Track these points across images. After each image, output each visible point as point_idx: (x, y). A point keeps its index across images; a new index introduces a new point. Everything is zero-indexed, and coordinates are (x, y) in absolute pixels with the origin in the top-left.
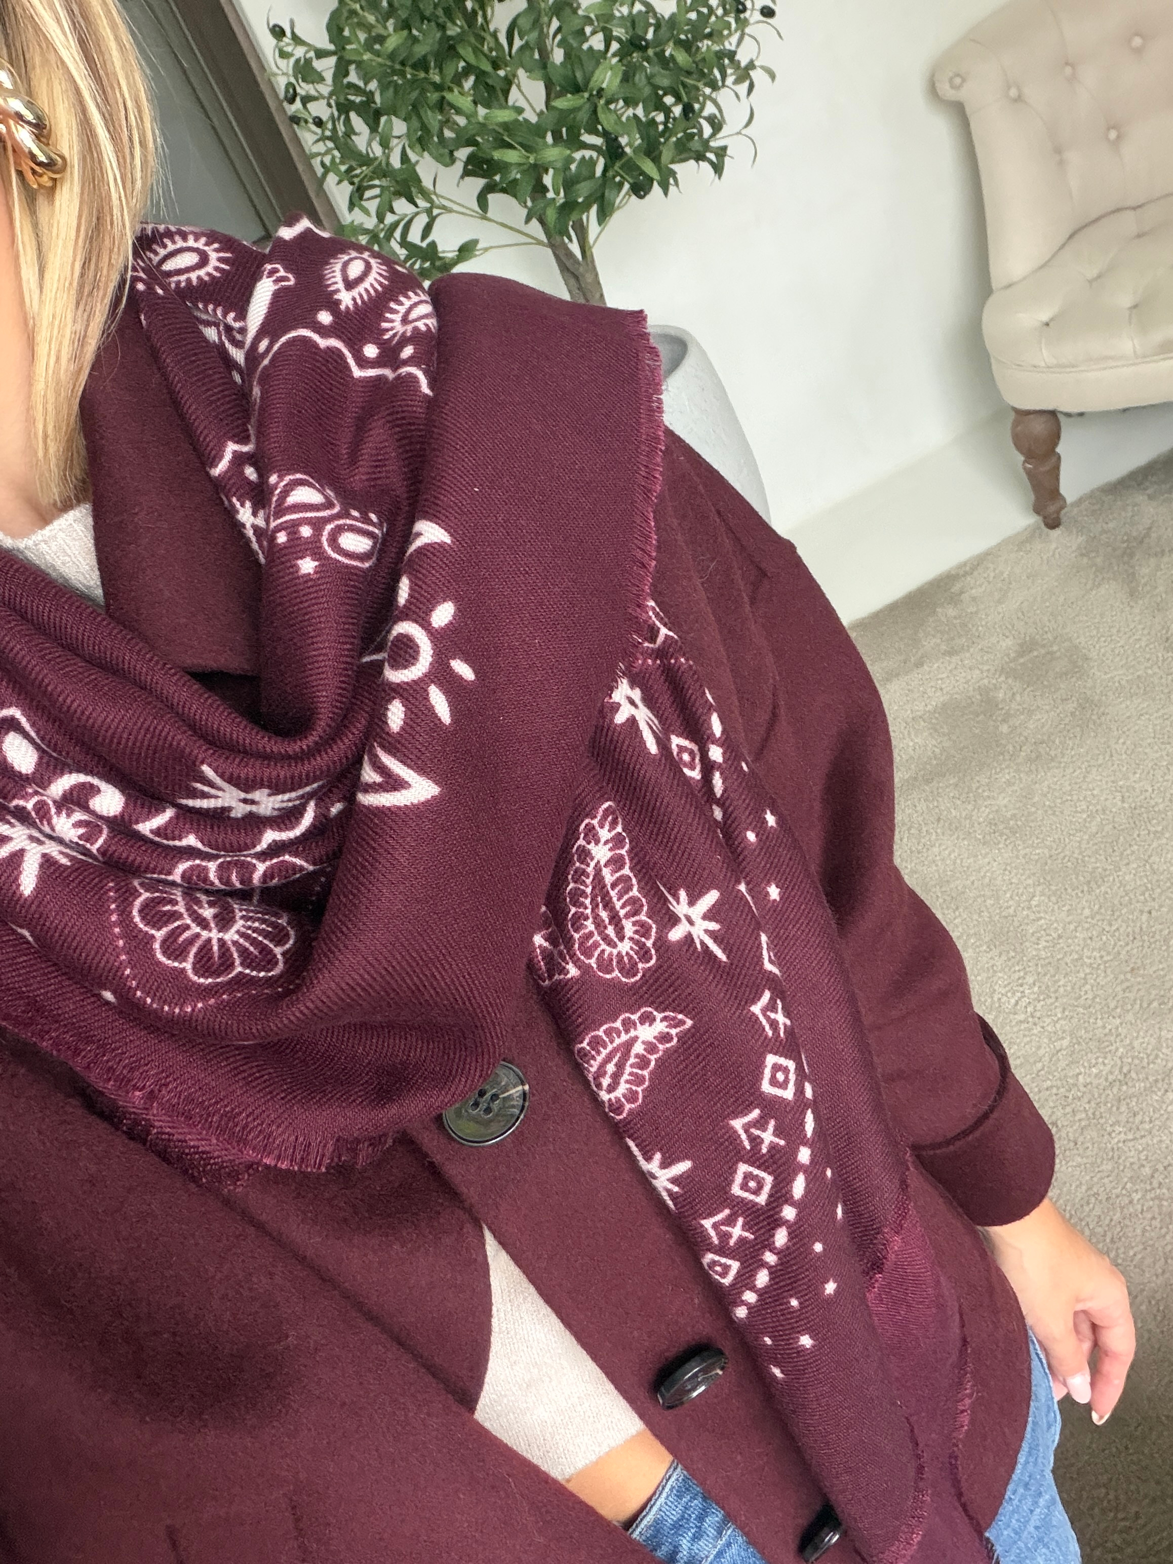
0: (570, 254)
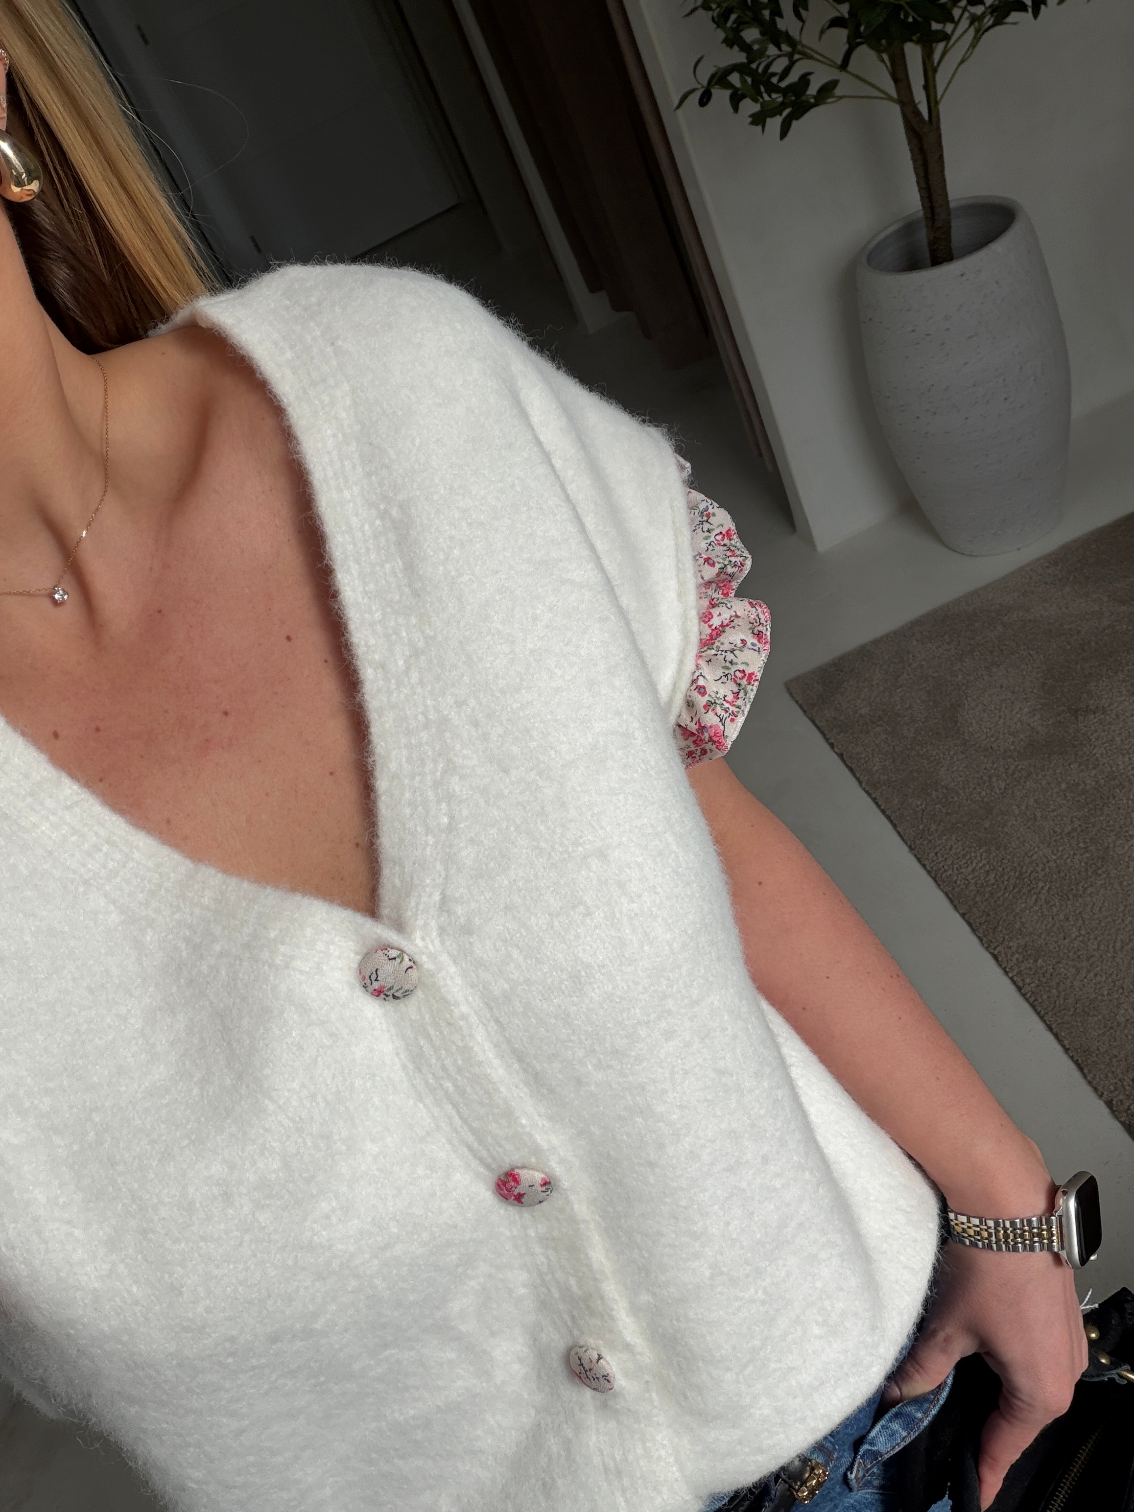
0: (918, 113)
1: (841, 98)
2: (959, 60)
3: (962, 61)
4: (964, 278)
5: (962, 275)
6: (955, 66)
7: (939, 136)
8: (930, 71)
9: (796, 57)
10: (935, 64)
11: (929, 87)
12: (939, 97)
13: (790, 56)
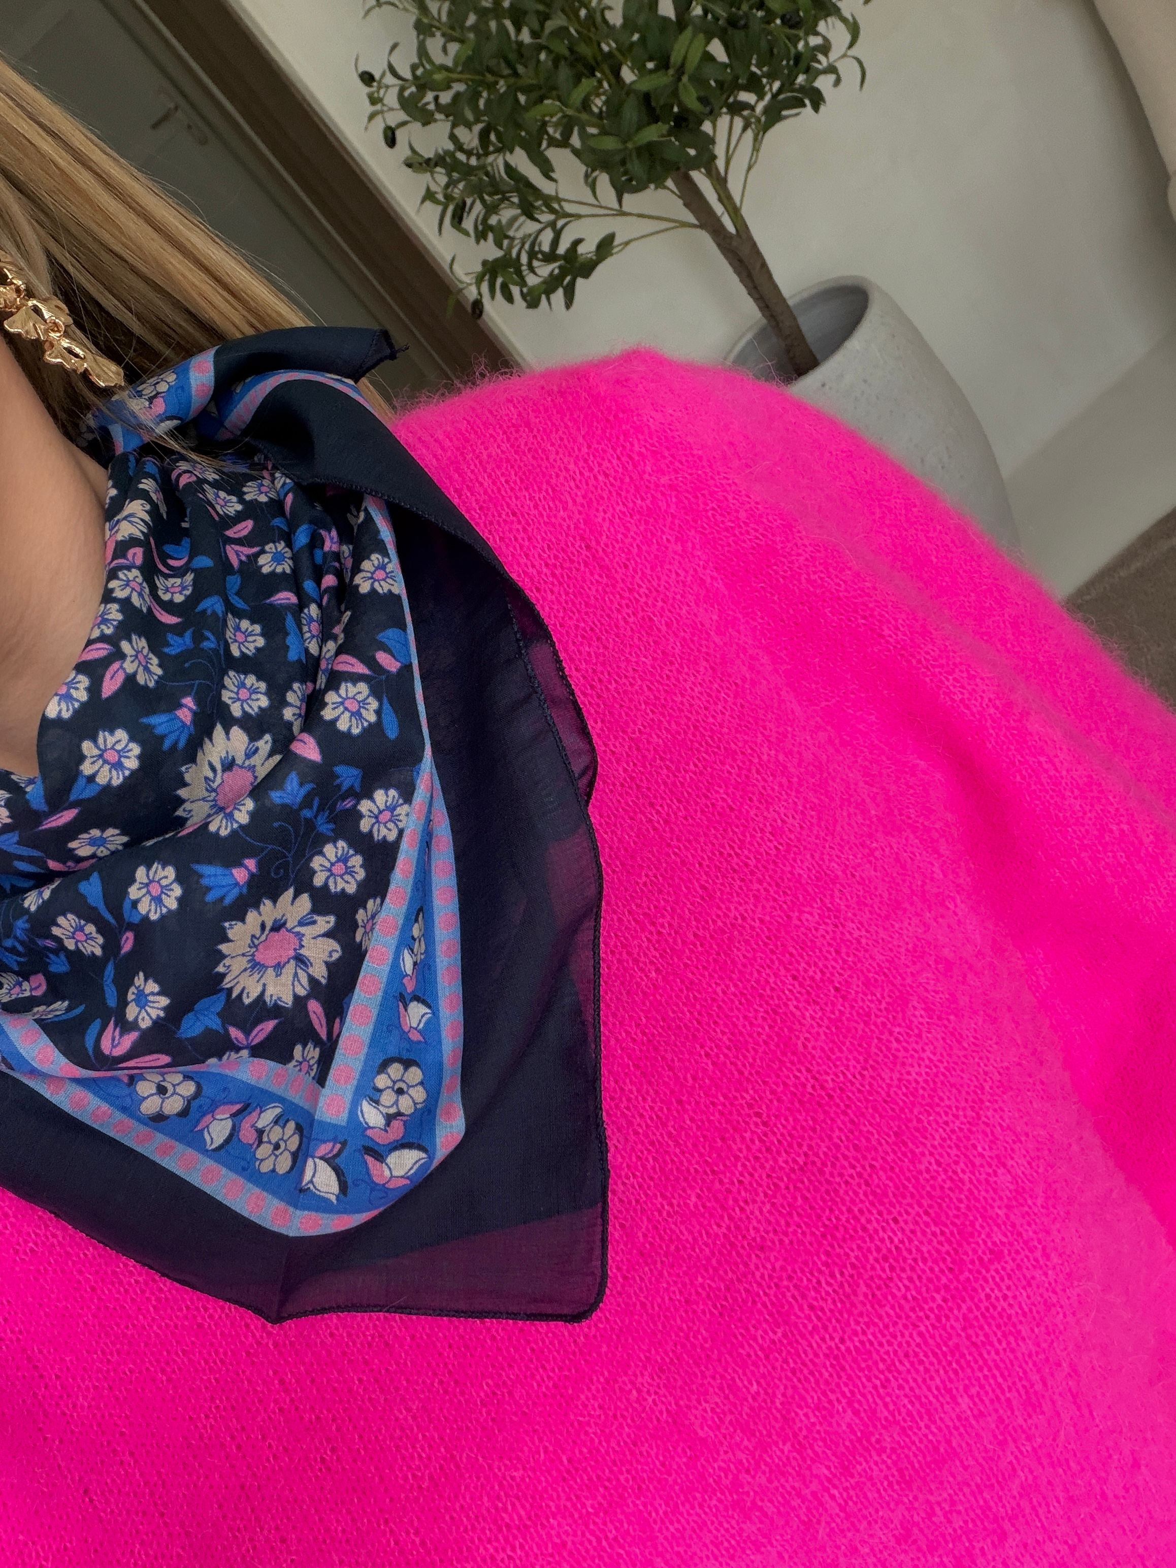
0: (724, 229)
1: (627, 243)
2: (746, 167)
3: (750, 168)
4: (827, 387)
5: (823, 385)
6: (744, 172)
7: (754, 245)
8: (720, 183)
9: (560, 223)
10: (723, 172)
11: (725, 197)
12: (738, 204)
13: (552, 224)
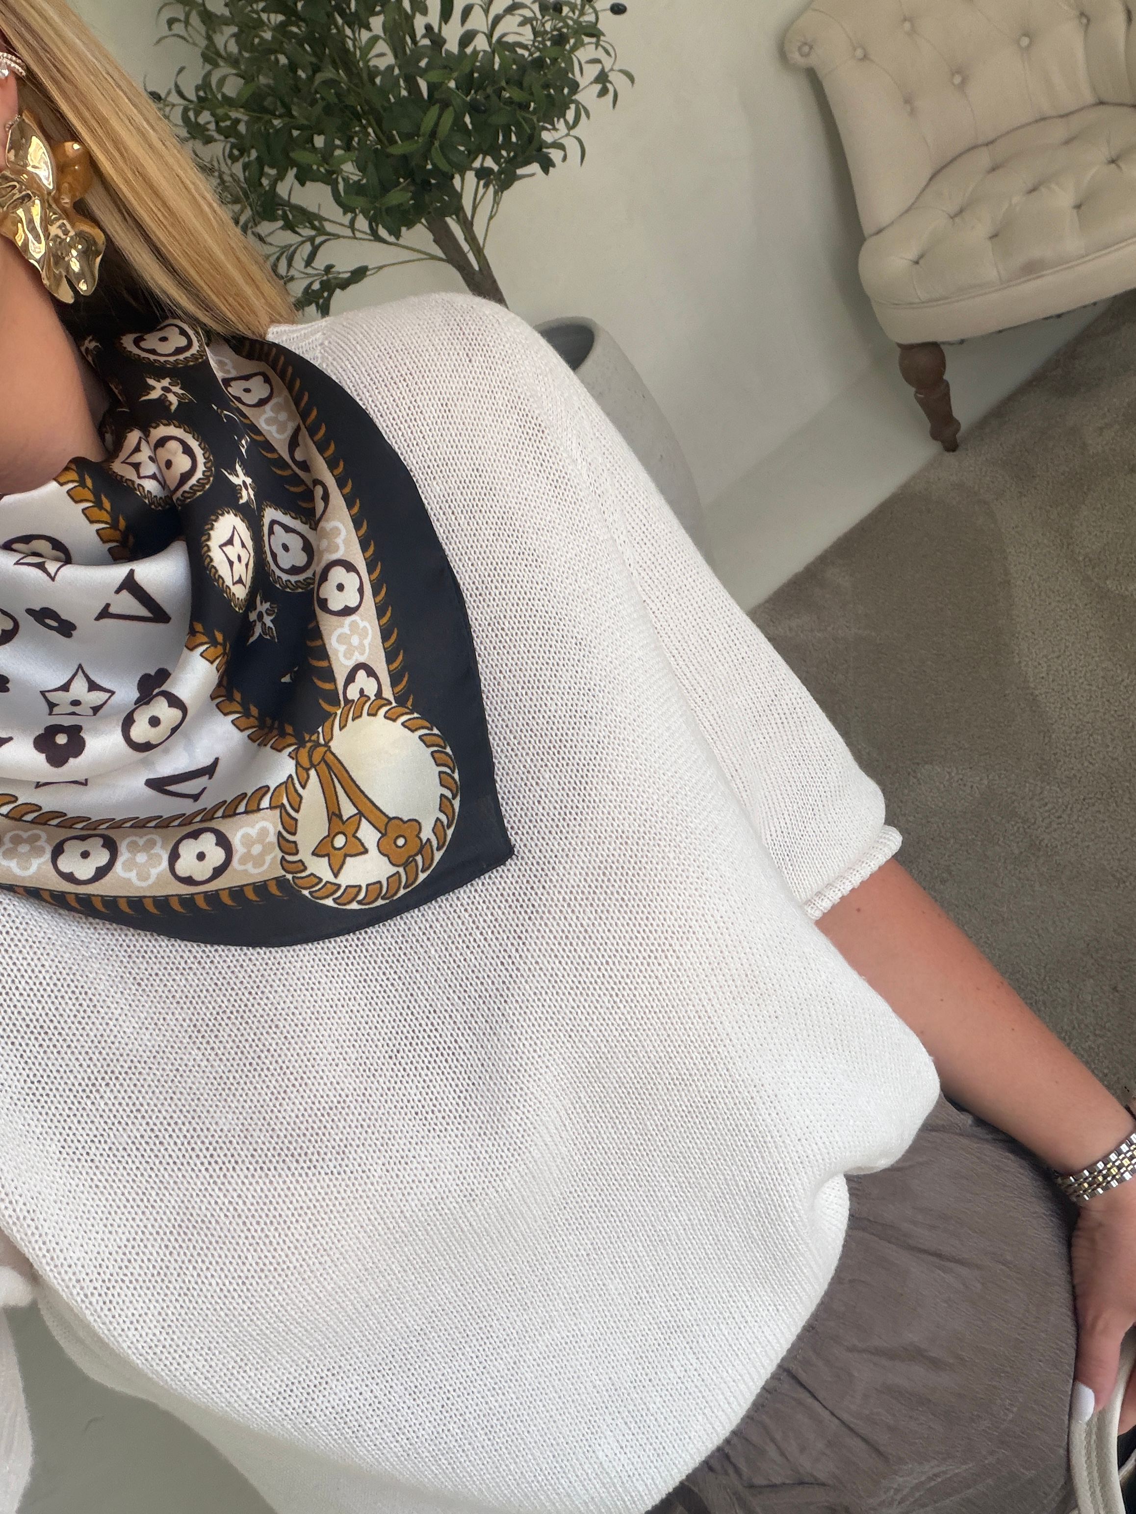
1: (380, 268)
2: (488, 217)
3: (491, 217)
7: (495, 281)
8: (467, 226)
9: (319, 240)
10: (470, 218)
12: (481, 242)
13: (312, 239)
